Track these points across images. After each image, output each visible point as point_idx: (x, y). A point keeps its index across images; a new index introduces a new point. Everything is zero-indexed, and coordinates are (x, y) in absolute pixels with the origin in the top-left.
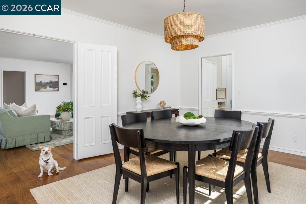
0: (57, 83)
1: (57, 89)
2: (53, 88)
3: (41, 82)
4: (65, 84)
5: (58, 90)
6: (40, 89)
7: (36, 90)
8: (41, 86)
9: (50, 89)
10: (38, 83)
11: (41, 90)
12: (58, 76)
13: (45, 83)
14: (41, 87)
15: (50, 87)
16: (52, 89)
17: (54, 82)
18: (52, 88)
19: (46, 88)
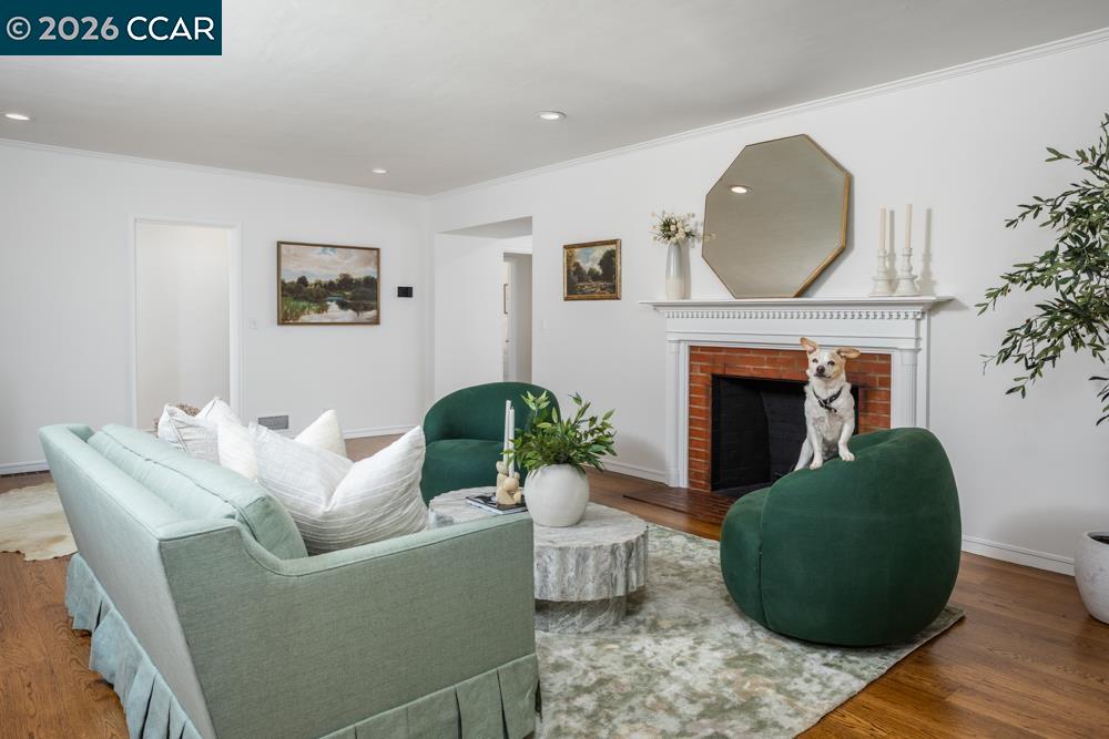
0: (371, 284)
1: (372, 313)
2: (354, 310)
3: (303, 281)
4: (405, 292)
5: (376, 321)
6: (298, 316)
7: (285, 319)
8: (305, 299)
9: (343, 312)
10: (292, 283)
11: (304, 318)
12: (378, 250)
13: (318, 283)
14: (305, 304)
15: (343, 305)
16: (349, 315)
17: (358, 282)
18: (350, 311)
19: (323, 309)
